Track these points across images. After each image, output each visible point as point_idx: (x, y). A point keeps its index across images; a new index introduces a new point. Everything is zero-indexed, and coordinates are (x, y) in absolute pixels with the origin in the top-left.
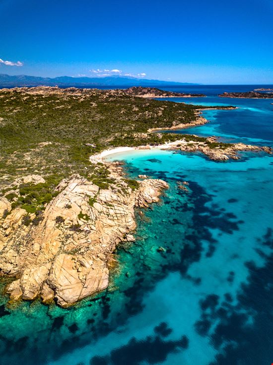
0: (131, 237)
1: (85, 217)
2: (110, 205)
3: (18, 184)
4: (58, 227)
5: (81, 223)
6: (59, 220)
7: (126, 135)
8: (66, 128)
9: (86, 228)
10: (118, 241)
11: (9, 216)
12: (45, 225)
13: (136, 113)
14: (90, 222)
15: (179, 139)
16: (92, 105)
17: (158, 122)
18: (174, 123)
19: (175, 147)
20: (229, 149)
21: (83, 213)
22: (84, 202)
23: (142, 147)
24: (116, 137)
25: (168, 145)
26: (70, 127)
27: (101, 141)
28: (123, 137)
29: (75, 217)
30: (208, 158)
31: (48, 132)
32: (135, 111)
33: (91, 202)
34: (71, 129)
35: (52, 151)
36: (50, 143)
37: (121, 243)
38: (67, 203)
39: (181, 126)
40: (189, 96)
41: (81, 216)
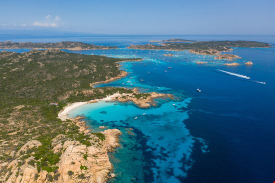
0: (113, 175)
1: (84, 168)
2: (96, 157)
3: (26, 150)
4: (71, 178)
5: (84, 173)
6: (70, 173)
7: (77, 92)
8: (27, 89)
9: (88, 175)
10: (106, 179)
11: (39, 178)
12: (62, 179)
13: (77, 70)
14: (88, 171)
15: (115, 93)
16: (40, 65)
17: (95, 77)
18: (106, 77)
19: (114, 99)
20: (149, 98)
21: (83, 165)
22: (81, 158)
23: (92, 101)
24: (71, 95)
25: (109, 98)
26: (30, 89)
27: (60, 98)
28: (76, 95)
29: (79, 169)
30: (137, 106)
31: (13, 94)
32: (76, 69)
33: (85, 157)
34: (32, 90)
35: (27, 113)
36: (23, 106)
37: (108, 179)
38: (72, 161)
39: (112, 79)
40: (107, 48)
41: (82, 168)
